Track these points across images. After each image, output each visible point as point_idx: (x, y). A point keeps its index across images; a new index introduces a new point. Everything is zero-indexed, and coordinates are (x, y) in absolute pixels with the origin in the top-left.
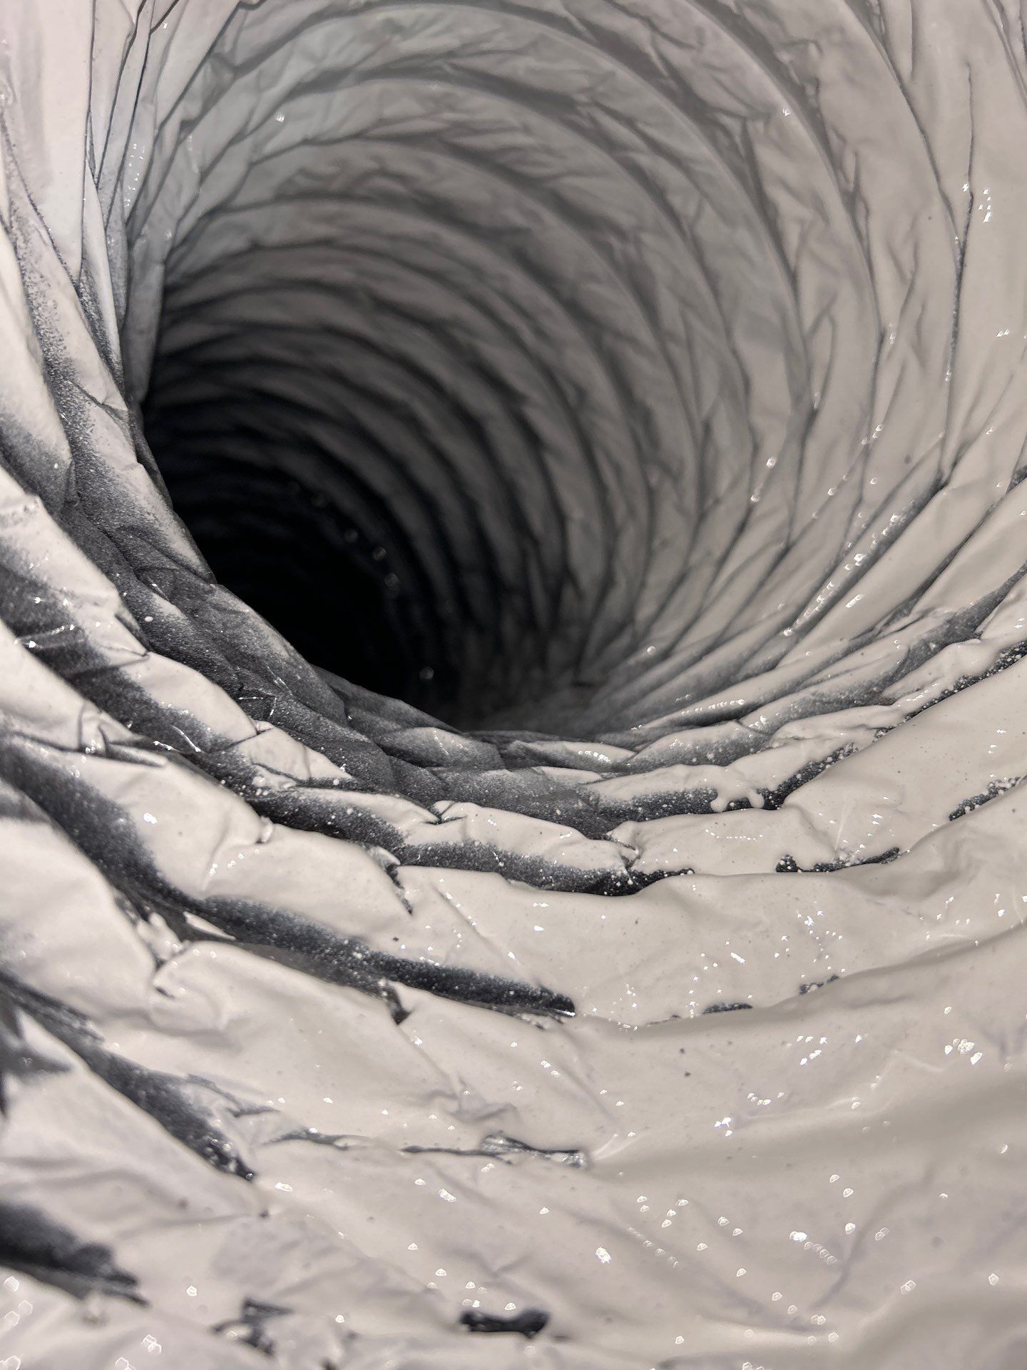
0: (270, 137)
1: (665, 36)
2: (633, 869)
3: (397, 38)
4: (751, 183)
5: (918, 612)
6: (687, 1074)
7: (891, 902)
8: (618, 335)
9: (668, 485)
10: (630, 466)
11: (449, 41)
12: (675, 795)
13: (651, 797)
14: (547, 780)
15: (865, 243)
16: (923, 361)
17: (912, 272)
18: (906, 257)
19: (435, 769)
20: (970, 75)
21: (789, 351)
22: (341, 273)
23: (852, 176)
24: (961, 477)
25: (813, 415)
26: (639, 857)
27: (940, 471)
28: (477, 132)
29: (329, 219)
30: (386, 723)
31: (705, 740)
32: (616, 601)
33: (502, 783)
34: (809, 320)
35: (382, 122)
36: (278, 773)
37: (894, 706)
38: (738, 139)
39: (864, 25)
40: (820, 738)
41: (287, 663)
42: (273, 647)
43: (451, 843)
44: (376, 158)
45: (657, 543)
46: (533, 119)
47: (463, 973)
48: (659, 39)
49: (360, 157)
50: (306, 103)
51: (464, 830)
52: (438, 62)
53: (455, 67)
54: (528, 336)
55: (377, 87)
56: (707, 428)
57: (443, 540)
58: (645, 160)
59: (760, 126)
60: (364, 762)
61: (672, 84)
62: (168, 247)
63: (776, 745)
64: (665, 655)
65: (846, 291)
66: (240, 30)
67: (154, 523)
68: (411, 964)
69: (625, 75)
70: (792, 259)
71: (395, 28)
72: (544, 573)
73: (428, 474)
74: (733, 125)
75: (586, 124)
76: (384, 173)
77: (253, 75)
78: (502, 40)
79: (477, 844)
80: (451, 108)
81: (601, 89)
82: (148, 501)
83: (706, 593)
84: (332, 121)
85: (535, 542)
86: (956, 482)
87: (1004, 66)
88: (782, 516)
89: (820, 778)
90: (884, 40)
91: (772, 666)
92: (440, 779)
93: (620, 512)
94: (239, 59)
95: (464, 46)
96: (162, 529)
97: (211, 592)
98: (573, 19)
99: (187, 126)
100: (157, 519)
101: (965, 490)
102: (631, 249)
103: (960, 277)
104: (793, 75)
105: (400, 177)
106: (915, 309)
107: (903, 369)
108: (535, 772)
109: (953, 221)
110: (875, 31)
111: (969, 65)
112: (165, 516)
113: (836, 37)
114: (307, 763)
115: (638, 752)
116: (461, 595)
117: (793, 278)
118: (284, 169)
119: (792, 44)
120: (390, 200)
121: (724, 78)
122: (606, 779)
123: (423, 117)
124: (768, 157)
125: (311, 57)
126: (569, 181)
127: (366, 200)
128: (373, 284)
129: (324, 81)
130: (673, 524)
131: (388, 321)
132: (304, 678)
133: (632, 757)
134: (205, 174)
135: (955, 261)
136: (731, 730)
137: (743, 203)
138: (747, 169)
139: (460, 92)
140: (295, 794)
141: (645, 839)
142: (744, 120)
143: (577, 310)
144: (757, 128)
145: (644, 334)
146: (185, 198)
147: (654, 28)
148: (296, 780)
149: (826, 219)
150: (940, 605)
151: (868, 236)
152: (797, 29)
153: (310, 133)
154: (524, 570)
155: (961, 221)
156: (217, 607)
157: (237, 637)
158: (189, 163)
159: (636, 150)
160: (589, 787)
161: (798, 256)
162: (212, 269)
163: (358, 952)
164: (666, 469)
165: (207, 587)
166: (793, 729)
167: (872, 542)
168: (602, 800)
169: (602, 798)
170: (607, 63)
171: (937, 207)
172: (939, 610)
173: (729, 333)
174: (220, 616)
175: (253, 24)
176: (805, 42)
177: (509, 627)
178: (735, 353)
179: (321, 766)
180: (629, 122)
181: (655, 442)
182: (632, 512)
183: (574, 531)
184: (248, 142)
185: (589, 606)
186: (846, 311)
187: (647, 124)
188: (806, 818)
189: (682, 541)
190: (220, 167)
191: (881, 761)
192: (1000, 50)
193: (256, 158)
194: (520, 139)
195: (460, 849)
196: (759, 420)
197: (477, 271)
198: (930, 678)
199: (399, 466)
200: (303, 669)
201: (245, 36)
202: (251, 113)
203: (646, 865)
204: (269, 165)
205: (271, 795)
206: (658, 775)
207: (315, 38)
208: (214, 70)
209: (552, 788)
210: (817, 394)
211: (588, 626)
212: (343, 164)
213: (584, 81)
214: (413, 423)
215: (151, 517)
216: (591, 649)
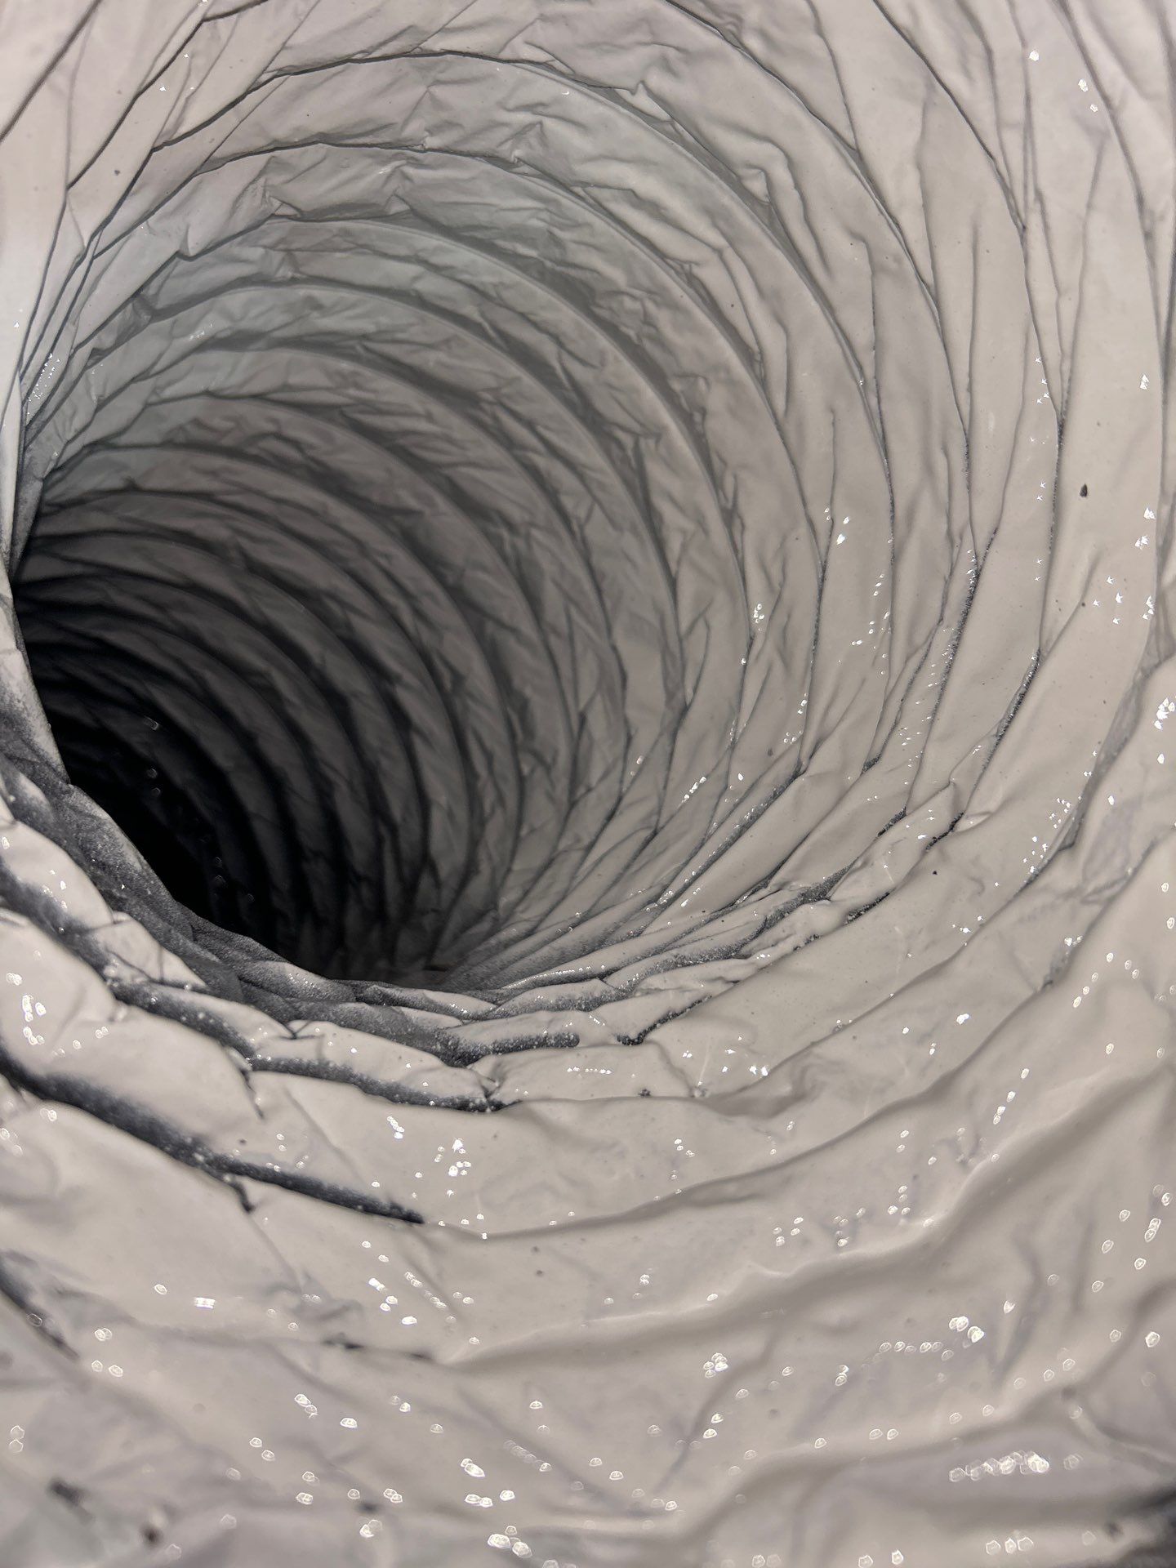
0: (169, 384)
1: (570, 353)
2: (492, 1098)
3: (315, 314)
4: (639, 494)
5: (774, 885)
6: (540, 1273)
7: (742, 1122)
8: (501, 624)
9: (539, 773)
10: (502, 755)
11: (367, 326)
12: (536, 1040)
13: (512, 1041)
14: (406, 1021)
15: (740, 556)
16: (787, 665)
17: (780, 584)
18: (775, 571)
19: (288, 999)
20: (834, 420)
21: (665, 650)
22: (214, 530)
23: (730, 495)
24: (816, 767)
25: (685, 710)
26: (499, 1087)
27: (799, 764)
28: (380, 412)
29: (213, 474)
30: (236, 953)
31: (569, 995)
32: (478, 888)
33: (360, 1016)
34: (684, 624)
35: (286, 387)
36: (131, 966)
37: (751, 960)
38: (630, 453)
39: (747, 369)
40: (681, 990)
41: (140, 875)
42: (128, 856)
43: (305, 1060)
44: (275, 421)
45: (524, 832)
46: (437, 409)
47: (311, 1182)
48: (565, 356)
49: (258, 418)
50: (214, 357)
51: (319, 1049)
52: (351, 343)
53: (367, 349)
54: (407, 618)
55: (285, 355)
56: (583, 719)
57: (286, 822)
58: (542, 462)
59: (651, 442)
60: (215, 977)
61: (573, 396)
62: (51, 466)
63: (638, 994)
64: (530, 933)
65: (721, 597)
66: (168, 277)
67: (23, 712)
68: (256, 1169)
69: (528, 381)
70: (673, 566)
71: (317, 306)
72: (398, 859)
73: (278, 751)
74: (627, 440)
75: (488, 420)
76: (279, 436)
77: (167, 322)
78: (416, 333)
79: (331, 1065)
80: (357, 386)
81: (505, 391)
82: (20, 688)
83: (573, 877)
84: (236, 379)
85: (393, 829)
86: (812, 771)
87: (861, 415)
88: (652, 804)
89: (681, 1018)
90: (763, 382)
91: (639, 934)
92: (293, 1007)
93: (489, 800)
94: (160, 304)
95: (380, 332)
96: (30, 719)
97: (68, 792)
98: (486, 325)
99: (97, 355)
100: (26, 709)
101: (819, 778)
102: (521, 544)
103: (821, 591)
104: (683, 401)
105: (295, 444)
106: (780, 618)
107: (770, 670)
108: (394, 1011)
109: (817, 543)
110: (756, 376)
111: (833, 411)
112: (34, 707)
113: (722, 375)
114: (161, 964)
115: (500, 1005)
116: (300, 882)
117: (673, 583)
118: (178, 416)
119: (683, 376)
120: (281, 465)
121: (622, 397)
122: (464, 1024)
123: (328, 389)
124: (657, 472)
125: (229, 316)
126: (464, 470)
127: (257, 460)
128: (245, 543)
129: (235, 341)
130: (542, 811)
131: (259, 585)
132: (154, 894)
133: (494, 1010)
134: (101, 404)
135: (818, 579)
136: (595, 987)
137: (631, 512)
138: (637, 482)
139: (367, 373)
140: (146, 989)
141: (506, 1069)
142: (636, 437)
143: (459, 596)
144: (647, 445)
145: (527, 627)
146: (78, 423)
147: (560, 344)
148: (149, 977)
149: (706, 532)
150: (794, 879)
151: (743, 548)
152: (688, 363)
153: (213, 386)
154: (377, 858)
155: (823, 541)
156: (74, 808)
157: (90, 841)
158: (88, 392)
159: (535, 451)
160: (448, 1032)
161: (679, 563)
162: (80, 502)
163: (200, 1153)
164: (538, 757)
165: (65, 787)
166: (655, 981)
167: (733, 825)
168: (462, 1044)
169: (462, 1041)
170: (513, 369)
171: (803, 530)
172: (794, 884)
173: (609, 630)
174: (75, 817)
175: (182, 275)
176: (696, 376)
177: (353, 919)
178: (614, 649)
179: (175, 968)
180: (530, 425)
181: (529, 733)
182: (501, 799)
183: (437, 818)
184: (148, 384)
185: (447, 894)
186: (720, 618)
187: (547, 428)
188: (664, 1055)
189: (551, 828)
190: (116, 402)
191: (736, 1004)
192: (859, 403)
193: (154, 399)
194: (423, 426)
195: (314, 1067)
196: (632, 713)
197: (361, 546)
198: (783, 935)
199: (247, 741)
200: (155, 885)
201: (171, 283)
202: (160, 356)
203: (504, 1095)
204: (163, 409)
205: (121, 987)
206: (521, 1020)
207: (235, 301)
208: (135, 311)
209: (409, 1030)
210: (689, 691)
211: (443, 916)
212: (238, 421)
213: (492, 382)
214: (269, 695)
215: (21, 705)
216: (447, 937)
